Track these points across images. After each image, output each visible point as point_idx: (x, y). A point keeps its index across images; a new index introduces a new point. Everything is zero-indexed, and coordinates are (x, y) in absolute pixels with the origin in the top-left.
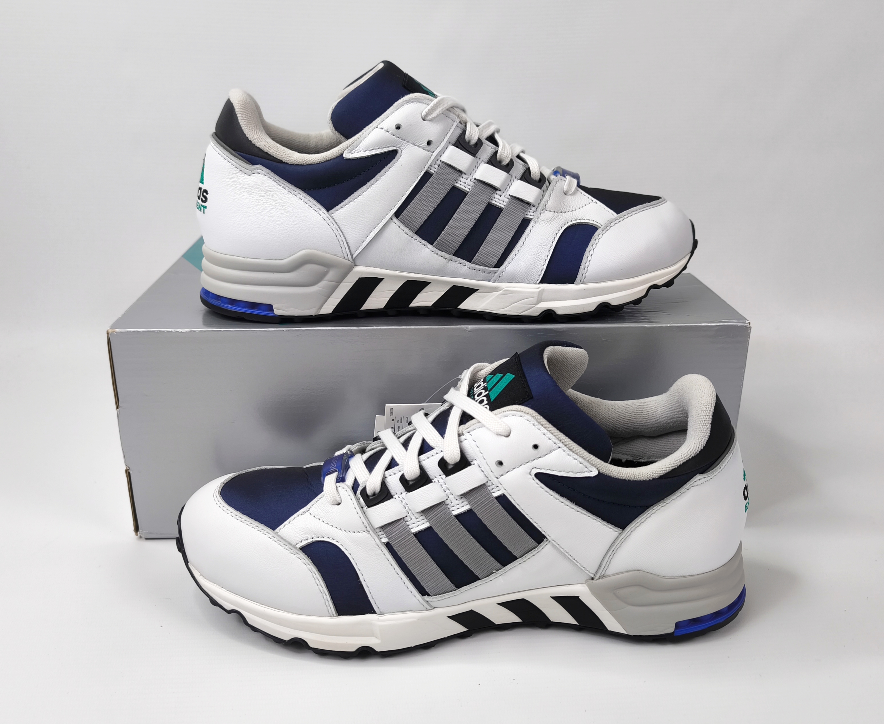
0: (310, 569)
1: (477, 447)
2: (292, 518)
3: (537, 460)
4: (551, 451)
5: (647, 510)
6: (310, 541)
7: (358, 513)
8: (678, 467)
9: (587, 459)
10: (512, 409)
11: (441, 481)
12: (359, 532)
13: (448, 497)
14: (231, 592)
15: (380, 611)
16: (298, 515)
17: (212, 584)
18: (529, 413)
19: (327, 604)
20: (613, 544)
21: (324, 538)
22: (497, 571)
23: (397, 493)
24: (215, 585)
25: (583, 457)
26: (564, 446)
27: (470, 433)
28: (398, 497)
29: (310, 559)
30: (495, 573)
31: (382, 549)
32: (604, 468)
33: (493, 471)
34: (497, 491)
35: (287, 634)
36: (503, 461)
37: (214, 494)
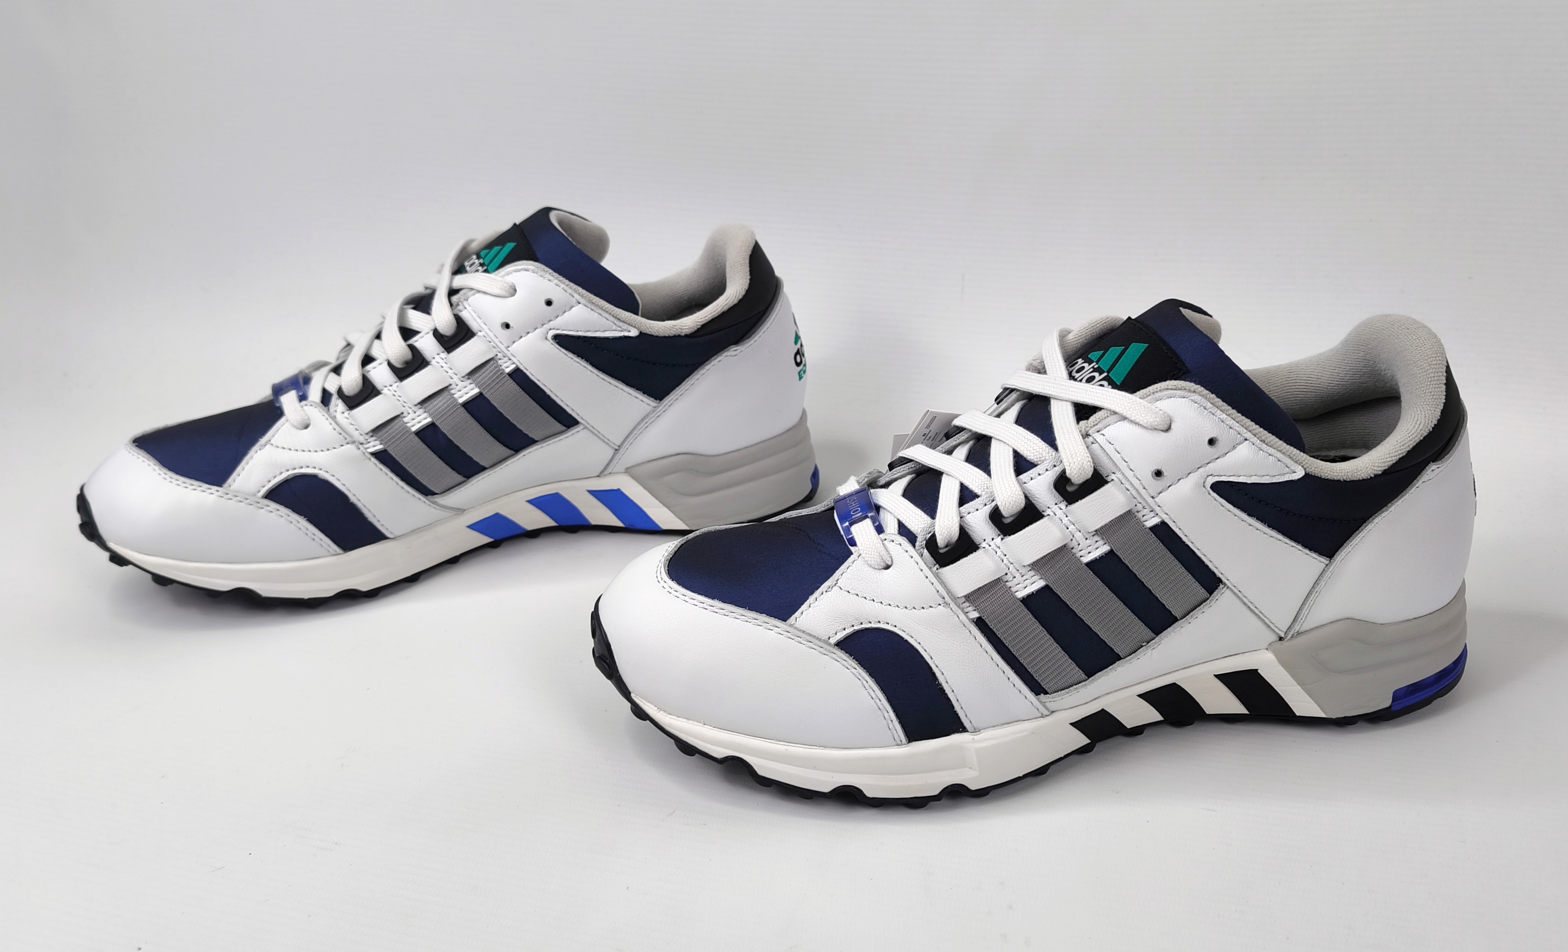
0: (857, 674)
1: (1118, 452)
2: (811, 599)
3: (1214, 463)
4: (1234, 446)
5: (1364, 524)
6: (849, 631)
7: (927, 577)
8: (1407, 454)
9: (1288, 453)
10: (1166, 387)
11: (1058, 512)
12: (931, 607)
13: (1073, 536)
14: (720, 729)
15: (974, 727)
16: (821, 592)
17: (686, 720)
18: (1197, 391)
19: (891, 726)
20: (1317, 583)
21: (870, 623)
22: (1148, 643)
23: (985, 540)
24: (691, 721)
25: (1282, 450)
26: (1253, 436)
27: (1101, 432)
28: (988, 546)
29: (854, 658)
30: (1144, 647)
31: (970, 629)
32: (1312, 465)
33: (1146, 488)
34: (1152, 518)
35: (825, 783)
36: (1163, 470)
37: (657, 573)
